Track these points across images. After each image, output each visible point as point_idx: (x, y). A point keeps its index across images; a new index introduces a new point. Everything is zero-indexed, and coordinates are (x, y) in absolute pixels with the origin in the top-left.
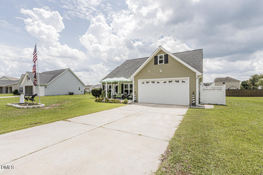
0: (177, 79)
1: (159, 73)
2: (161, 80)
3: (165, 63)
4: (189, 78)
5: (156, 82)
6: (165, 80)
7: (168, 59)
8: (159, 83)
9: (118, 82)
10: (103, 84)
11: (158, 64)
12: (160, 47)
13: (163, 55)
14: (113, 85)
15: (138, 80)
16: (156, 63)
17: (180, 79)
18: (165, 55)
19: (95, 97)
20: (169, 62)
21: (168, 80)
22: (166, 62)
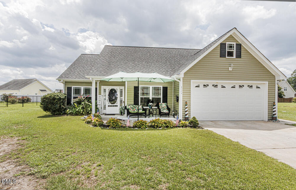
0: (250, 83)
1: (228, 72)
2: (228, 83)
3: (236, 57)
4: (267, 82)
5: (219, 86)
6: (233, 83)
7: (242, 52)
8: (224, 87)
9: (126, 83)
10: (66, 84)
11: (227, 57)
12: (234, 30)
13: (235, 43)
14: (102, 87)
15: (192, 81)
16: (222, 55)
17: (254, 83)
18: (236, 44)
19: (48, 113)
20: (242, 56)
21: (238, 83)
22: (239, 56)
